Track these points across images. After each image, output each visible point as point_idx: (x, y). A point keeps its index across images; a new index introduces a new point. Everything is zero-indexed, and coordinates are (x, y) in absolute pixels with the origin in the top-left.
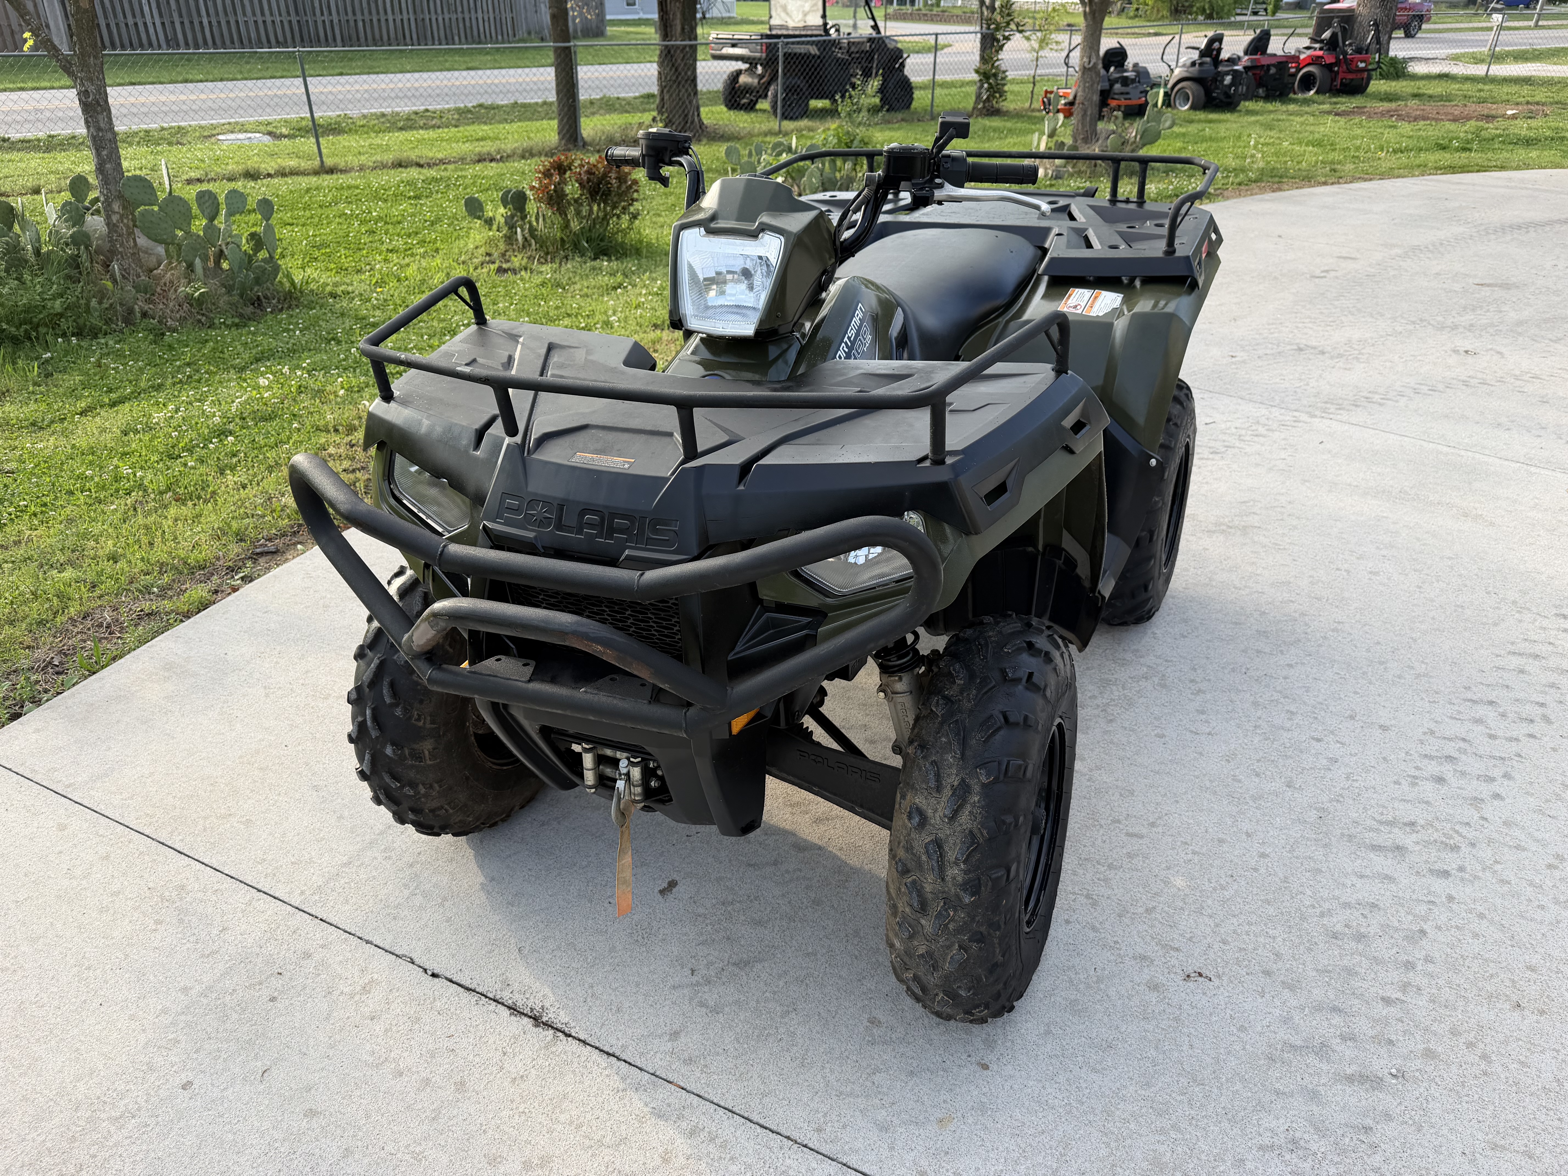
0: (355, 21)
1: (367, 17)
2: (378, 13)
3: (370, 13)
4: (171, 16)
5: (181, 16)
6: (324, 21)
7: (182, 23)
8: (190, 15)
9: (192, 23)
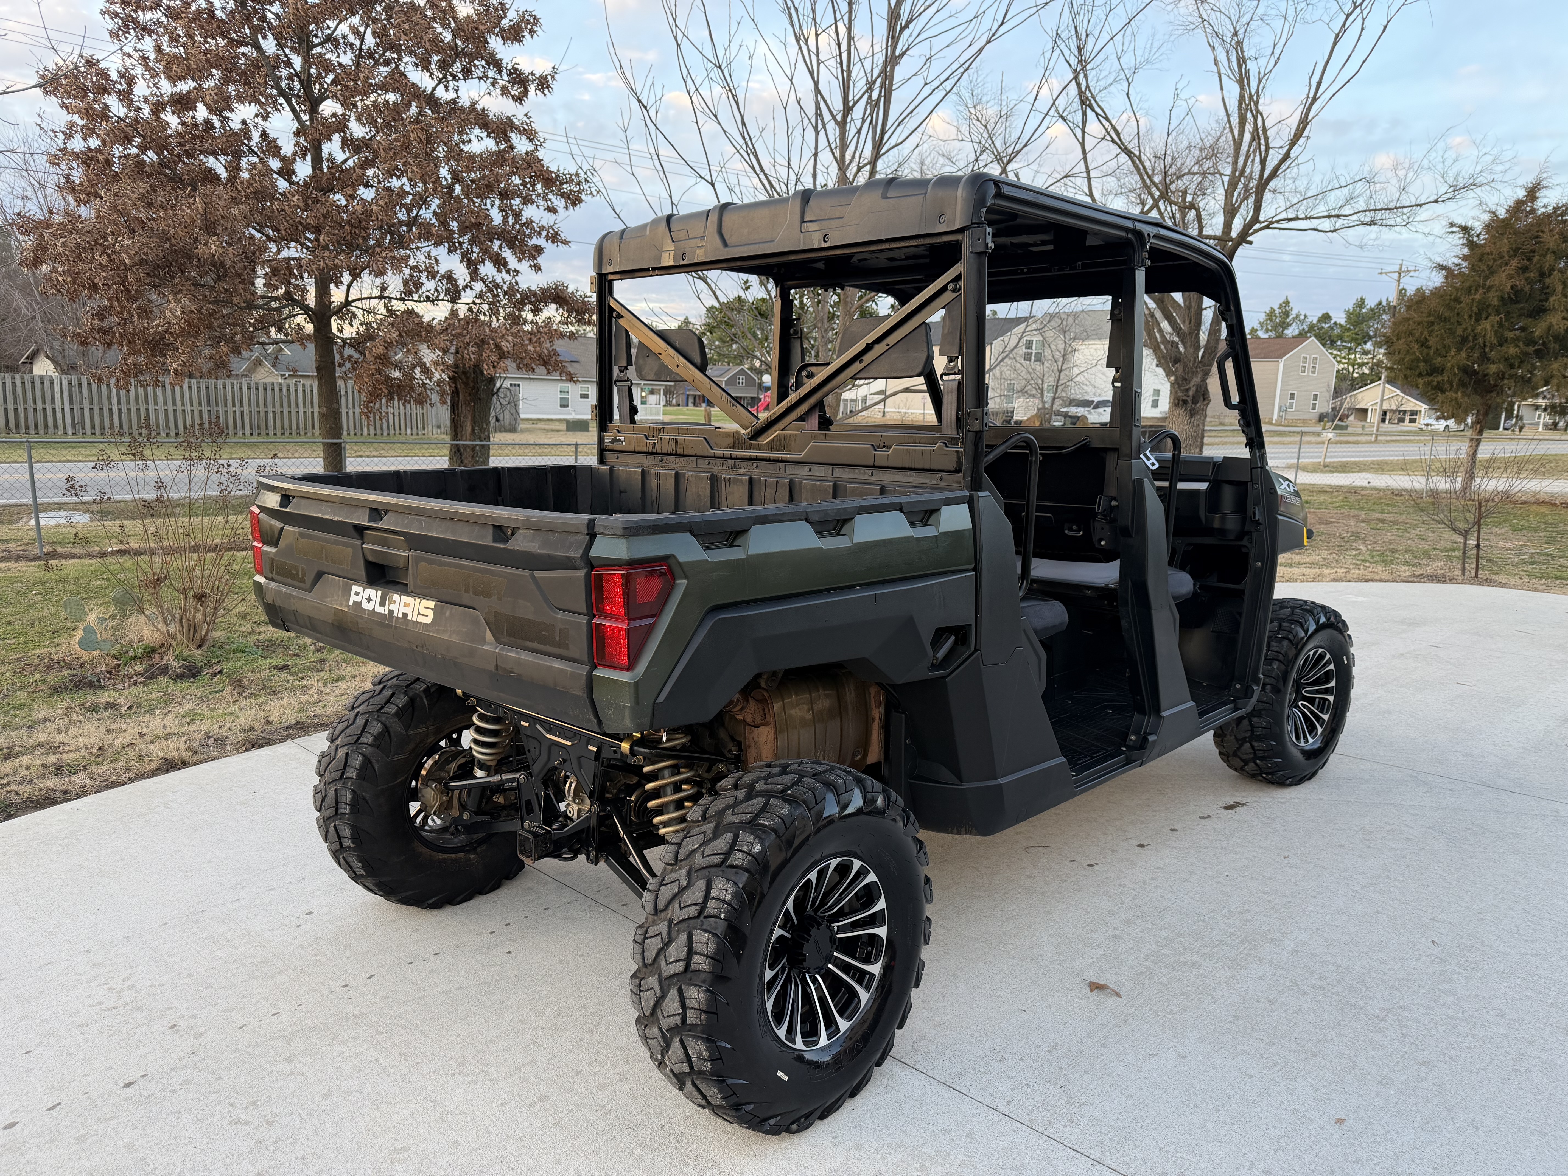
1: (278, 409)
4: (82, 403)
5: (91, 403)
6: (234, 412)
7: (92, 409)
8: (100, 402)
9: (101, 409)
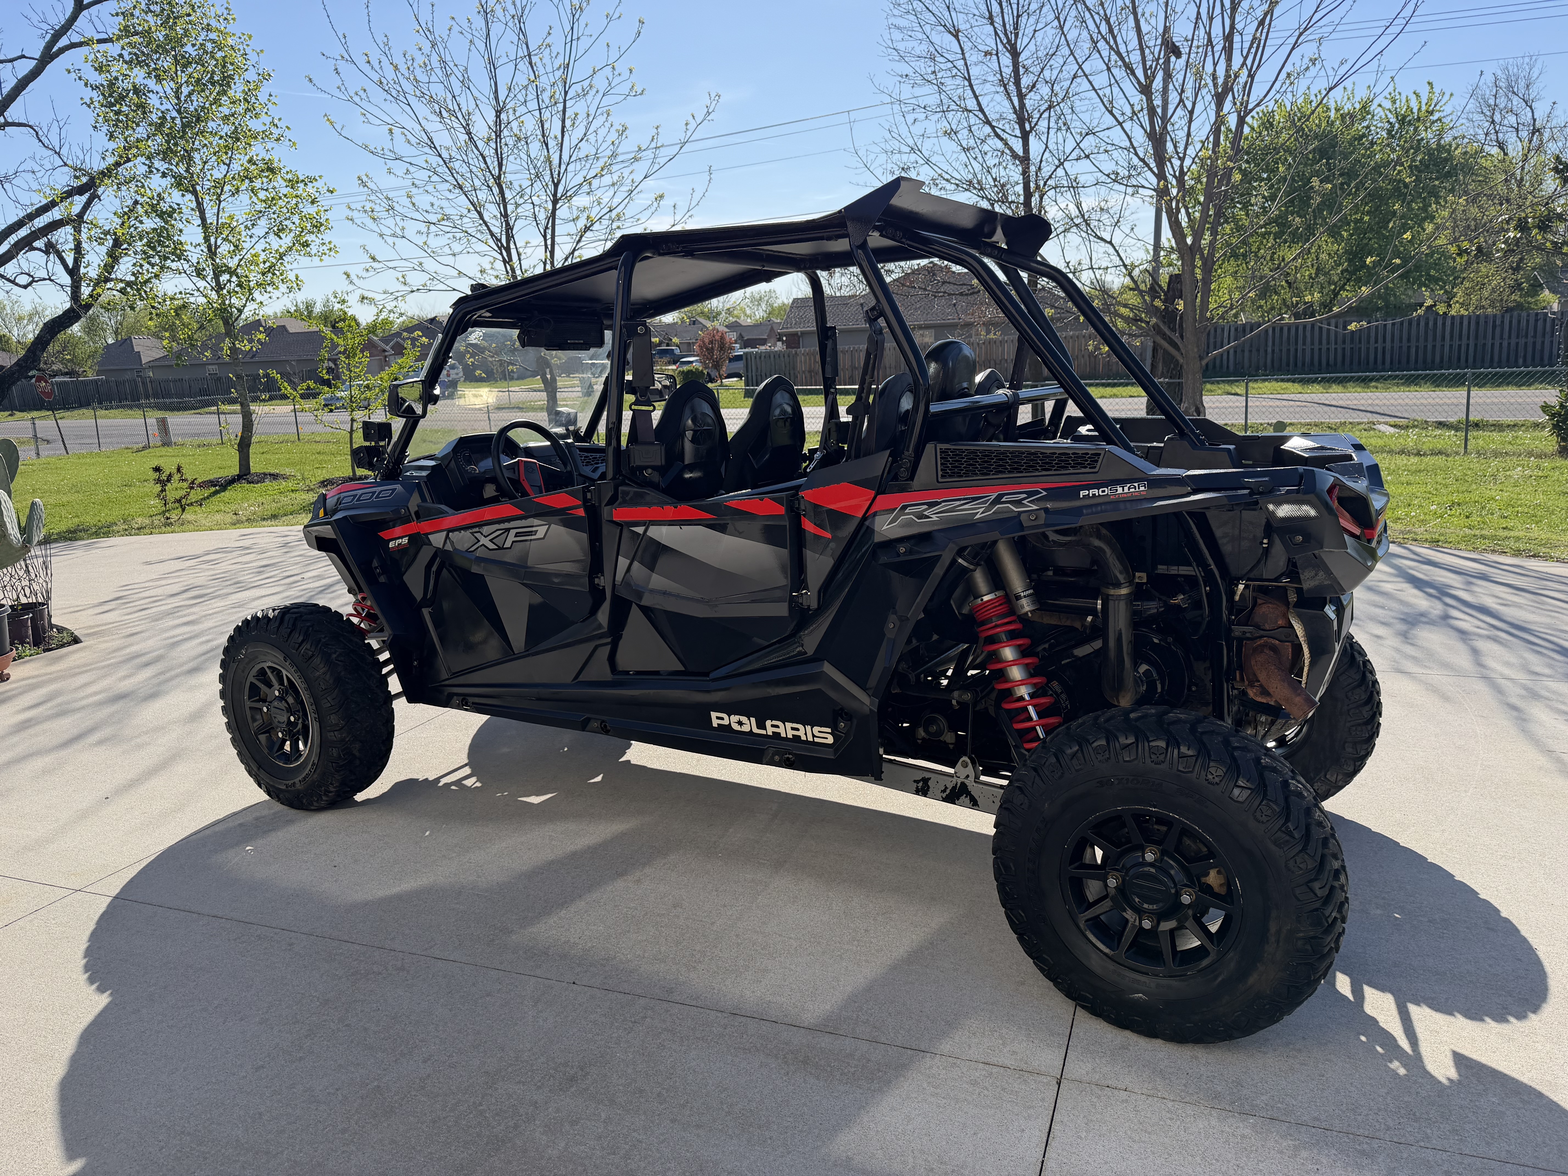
0: (1409, 347)
2: (1435, 339)
3: (1426, 340)
